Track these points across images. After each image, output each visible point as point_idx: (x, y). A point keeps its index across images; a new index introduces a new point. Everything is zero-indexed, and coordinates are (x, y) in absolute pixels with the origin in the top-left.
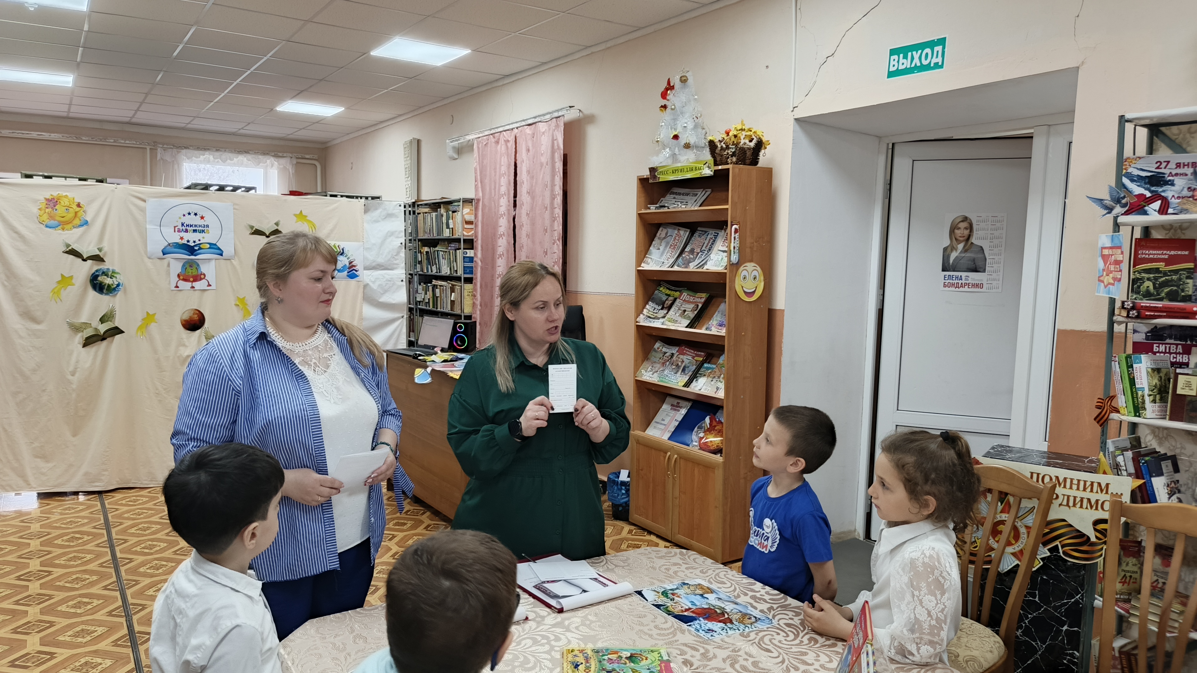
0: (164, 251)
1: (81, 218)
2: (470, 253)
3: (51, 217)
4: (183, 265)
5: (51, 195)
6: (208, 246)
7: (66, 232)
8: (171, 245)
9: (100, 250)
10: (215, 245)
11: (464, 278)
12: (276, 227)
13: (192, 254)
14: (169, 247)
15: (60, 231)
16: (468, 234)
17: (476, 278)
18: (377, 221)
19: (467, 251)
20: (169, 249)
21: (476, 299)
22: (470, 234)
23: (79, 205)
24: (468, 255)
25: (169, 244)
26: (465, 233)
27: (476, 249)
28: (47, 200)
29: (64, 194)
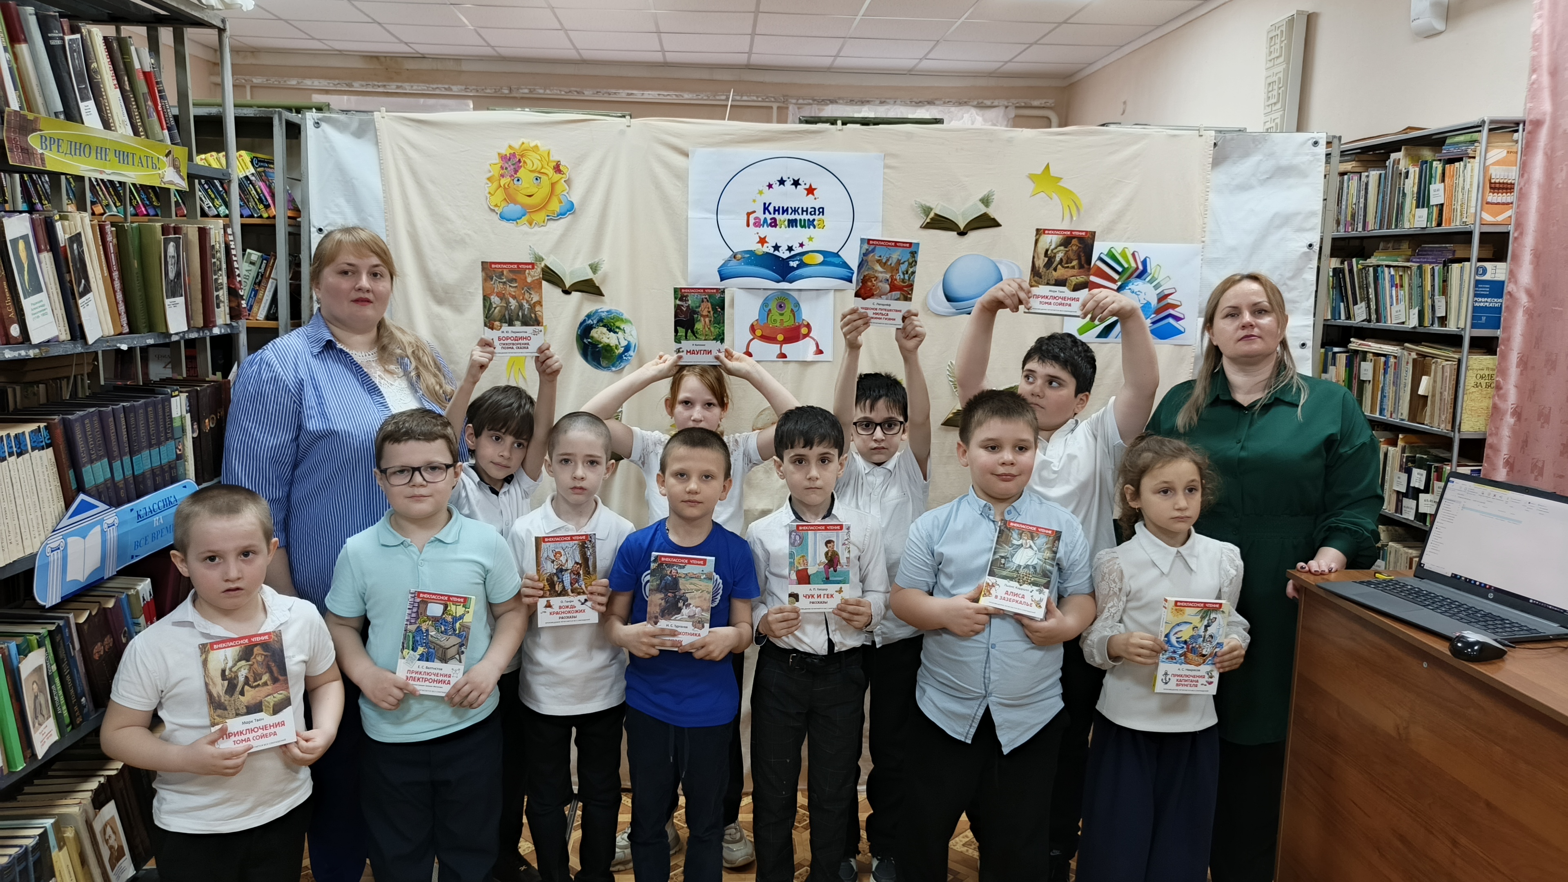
0: (726, 271)
1: (561, 197)
2: (1496, 271)
3: (510, 198)
4: (765, 304)
5: (510, 147)
6: (820, 258)
7: (536, 229)
8: (739, 256)
9: (594, 268)
10: (837, 255)
11: (1472, 339)
12: (983, 209)
13: (784, 279)
14: (734, 262)
15: (525, 228)
16: (1493, 220)
17: (1508, 339)
18: (1244, 187)
19: (1488, 265)
20: (735, 266)
21: (1503, 398)
22: (1500, 218)
23: (557, 169)
24: (1488, 277)
25: (735, 256)
26: (1487, 217)
27: (1515, 258)
28: (504, 158)
29: (532, 144)
